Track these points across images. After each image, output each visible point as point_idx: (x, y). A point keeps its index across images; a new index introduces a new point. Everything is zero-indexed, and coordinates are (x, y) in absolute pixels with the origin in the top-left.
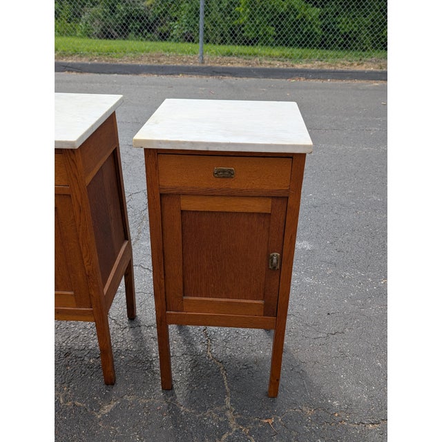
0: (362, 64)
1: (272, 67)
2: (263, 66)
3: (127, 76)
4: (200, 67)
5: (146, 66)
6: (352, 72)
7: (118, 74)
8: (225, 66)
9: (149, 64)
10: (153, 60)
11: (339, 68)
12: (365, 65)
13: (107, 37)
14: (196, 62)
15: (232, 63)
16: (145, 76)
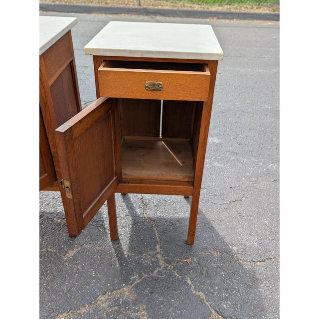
0: (260, 7)
1: (193, 9)
2: (185, 9)
3: (82, 14)
4: (137, 9)
5: (97, 7)
6: (253, 14)
8: (156, 8)
9: (98, 5)
10: (102, 2)
11: (243, 10)
12: (262, 9)
14: (134, 5)
15: (162, 6)
16: (96, 15)
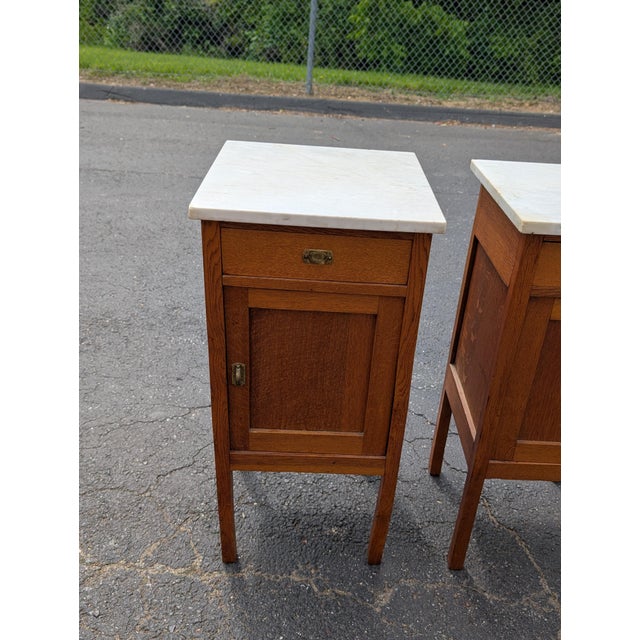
0: (537, 104)
1: (411, 104)
2: (397, 102)
3: (202, 109)
4: (308, 101)
5: (230, 96)
6: (526, 115)
7: (187, 105)
8: (342, 99)
9: (233, 93)
10: (238, 87)
11: (505, 108)
12: (540, 106)
13: (150, 49)
14: (300, 93)
15: (354, 97)
16: (229, 110)
